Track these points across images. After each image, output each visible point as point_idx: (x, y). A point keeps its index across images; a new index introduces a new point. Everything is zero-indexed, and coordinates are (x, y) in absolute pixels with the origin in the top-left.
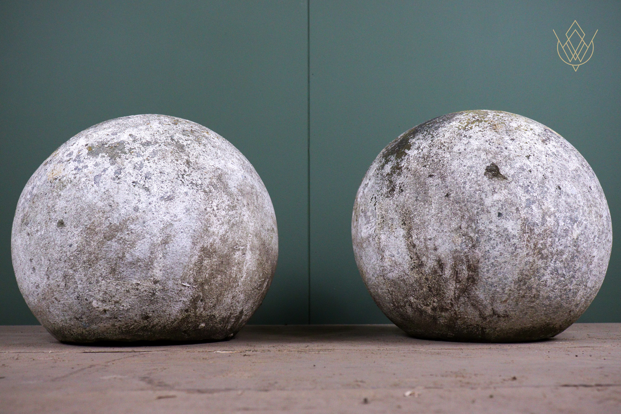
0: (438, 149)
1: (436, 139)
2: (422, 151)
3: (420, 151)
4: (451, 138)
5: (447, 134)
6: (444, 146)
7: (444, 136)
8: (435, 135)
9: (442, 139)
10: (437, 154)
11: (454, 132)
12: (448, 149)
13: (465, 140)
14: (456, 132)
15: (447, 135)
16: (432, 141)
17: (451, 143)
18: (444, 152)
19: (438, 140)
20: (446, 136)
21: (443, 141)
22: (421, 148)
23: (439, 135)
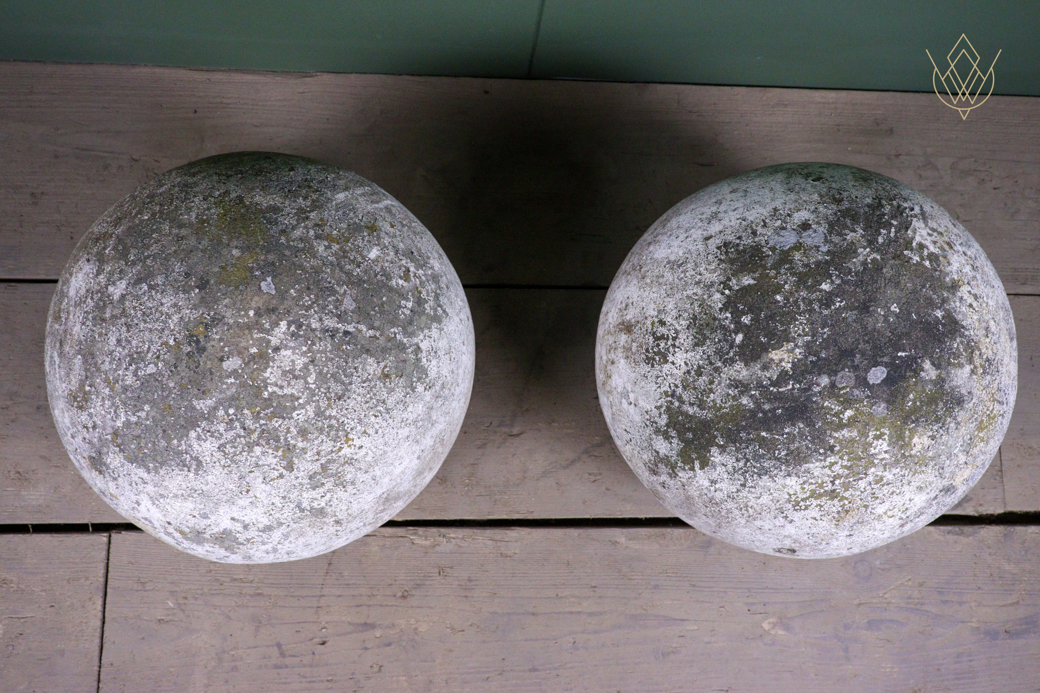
0: (737, 508)
1: (744, 493)
2: (715, 491)
3: (712, 489)
4: (765, 508)
5: (765, 497)
6: (747, 511)
7: (759, 498)
8: (750, 485)
9: (753, 500)
10: (729, 511)
11: (778, 501)
12: (749, 517)
13: (780, 521)
14: (781, 502)
15: (765, 499)
16: (738, 491)
17: (760, 514)
18: (740, 515)
19: (746, 497)
20: (761, 498)
21: (750, 504)
22: (717, 486)
23: (753, 490)
